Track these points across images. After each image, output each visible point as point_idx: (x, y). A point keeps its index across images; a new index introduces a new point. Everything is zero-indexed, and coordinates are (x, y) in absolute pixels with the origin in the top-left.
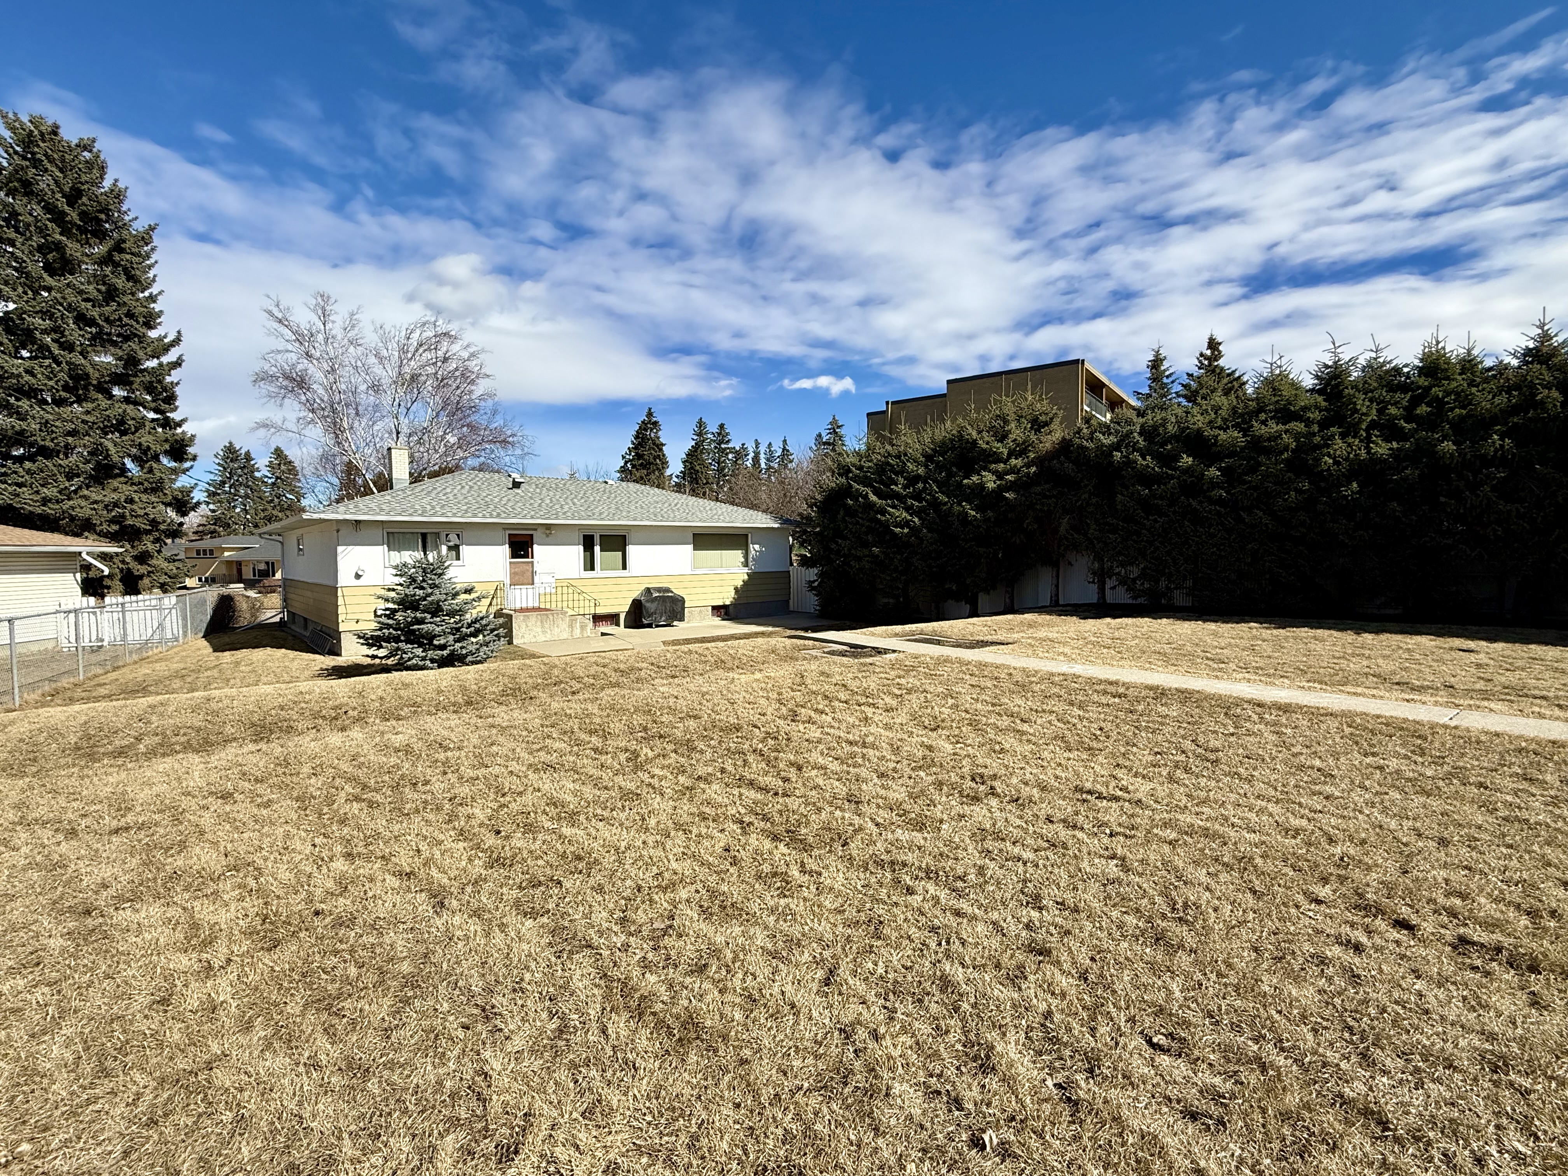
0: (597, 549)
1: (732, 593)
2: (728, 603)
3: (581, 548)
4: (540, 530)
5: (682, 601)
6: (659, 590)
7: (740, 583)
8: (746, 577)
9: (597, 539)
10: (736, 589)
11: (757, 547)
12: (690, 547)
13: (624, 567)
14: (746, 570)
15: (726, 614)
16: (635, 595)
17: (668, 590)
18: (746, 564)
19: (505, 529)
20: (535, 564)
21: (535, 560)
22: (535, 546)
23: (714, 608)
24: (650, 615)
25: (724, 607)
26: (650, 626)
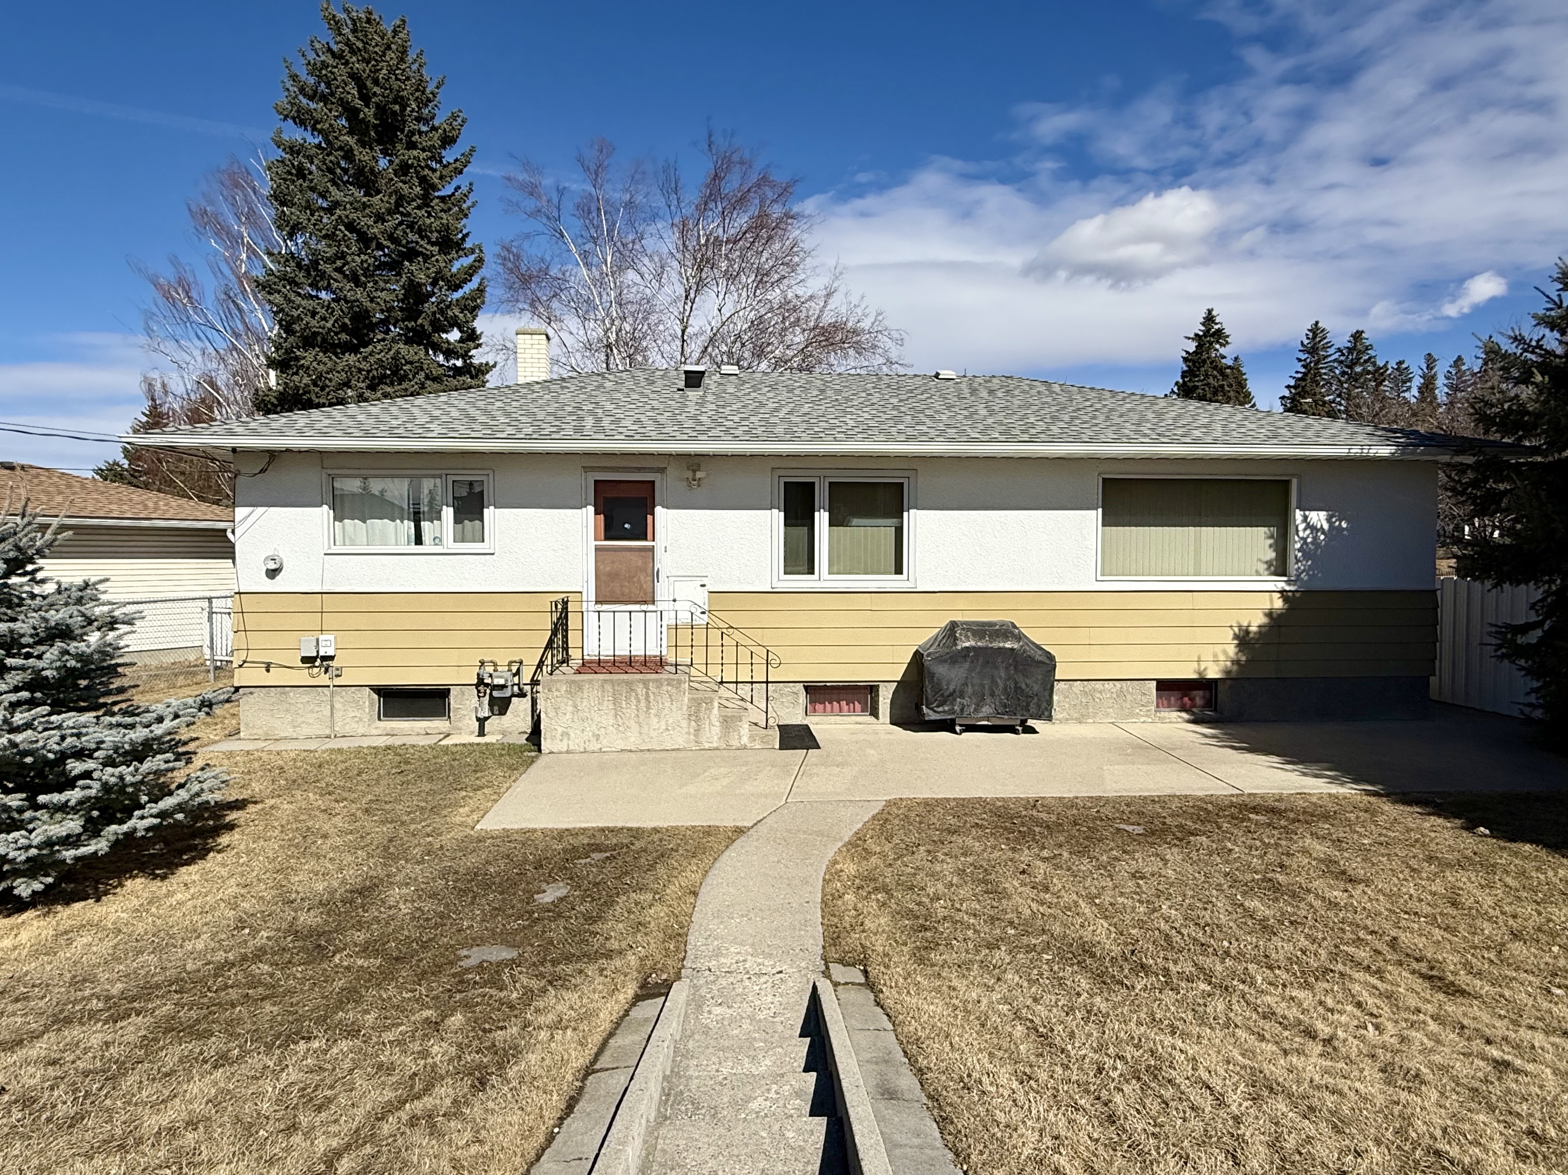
0: (822, 518)
1: (1232, 650)
2: (1213, 673)
3: (778, 516)
4: (673, 472)
5: (1048, 663)
6: (981, 630)
7: (1256, 621)
8: (1278, 603)
9: (822, 494)
10: (1243, 639)
11: (1318, 518)
12: (1095, 516)
13: (899, 570)
14: (1280, 583)
15: (1210, 703)
16: (921, 638)
17: (1008, 631)
18: (1279, 567)
19: (586, 469)
20: (659, 553)
21: (659, 544)
22: (658, 510)
23: (1165, 686)
24: (948, 698)
25: (1202, 684)
26: (947, 726)
